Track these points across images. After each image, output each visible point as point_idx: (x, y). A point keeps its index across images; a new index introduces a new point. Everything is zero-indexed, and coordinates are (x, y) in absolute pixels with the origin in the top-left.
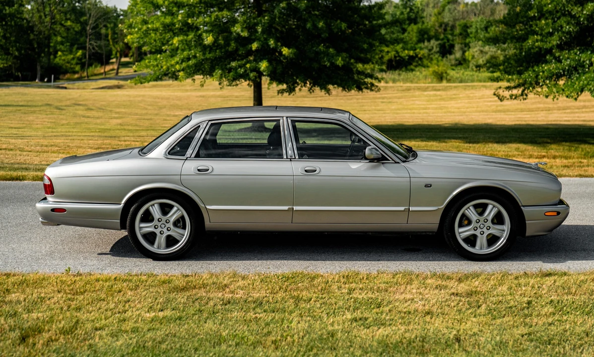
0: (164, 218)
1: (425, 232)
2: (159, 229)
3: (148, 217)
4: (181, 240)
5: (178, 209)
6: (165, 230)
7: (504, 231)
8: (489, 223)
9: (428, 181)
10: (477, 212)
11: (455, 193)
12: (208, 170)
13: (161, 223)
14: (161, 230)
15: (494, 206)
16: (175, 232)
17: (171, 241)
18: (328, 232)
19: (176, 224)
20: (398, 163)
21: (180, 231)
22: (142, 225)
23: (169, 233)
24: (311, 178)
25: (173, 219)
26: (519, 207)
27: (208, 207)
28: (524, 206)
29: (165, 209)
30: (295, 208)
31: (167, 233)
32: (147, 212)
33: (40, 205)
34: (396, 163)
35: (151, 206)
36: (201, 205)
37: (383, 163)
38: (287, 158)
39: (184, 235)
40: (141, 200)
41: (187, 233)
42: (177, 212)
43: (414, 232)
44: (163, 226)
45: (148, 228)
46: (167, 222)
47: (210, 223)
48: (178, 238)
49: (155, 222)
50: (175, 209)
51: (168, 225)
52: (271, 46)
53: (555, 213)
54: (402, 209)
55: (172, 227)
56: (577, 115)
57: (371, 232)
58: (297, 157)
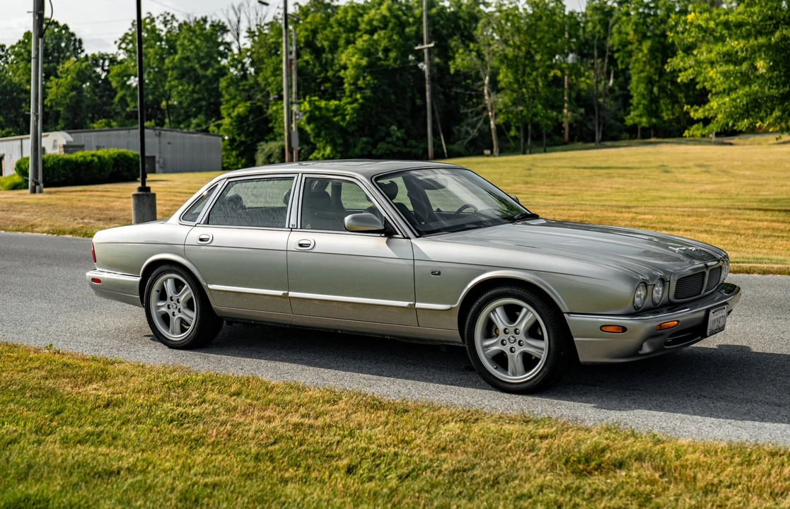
0: (176, 297)
2: (172, 310)
5: (188, 289)
6: (177, 311)
7: (542, 349)
8: (522, 336)
9: (436, 266)
10: (505, 316)
11: (469, 286)
12: (208, 240)
13: (173, 302)
15: (528, 310)
16: (186, 315)
20: (412, 239)
22: (159, 304)
24: (303, 254)
25: (183, 299)
27: (211, 287)
28: (569, 313)
29: (177, 287)
30: (291, 294)
31: (178, 315)
32: (162, 287)
34: (404, 238)
35: (165, 280)
36: (204, 284)
37: (390, 238)
38: (288, 227)
39: (193, 319)
40: (157, 271)
42: (186, 292)
44: (175, 306)
45: (162, 307)
46: (178, 301)
48: (188, 321)
49: (168, 301)
50: (185, 288)
53: (619, 329)
54: (405, 304)
55: (182, 308)
58: (299, 227)
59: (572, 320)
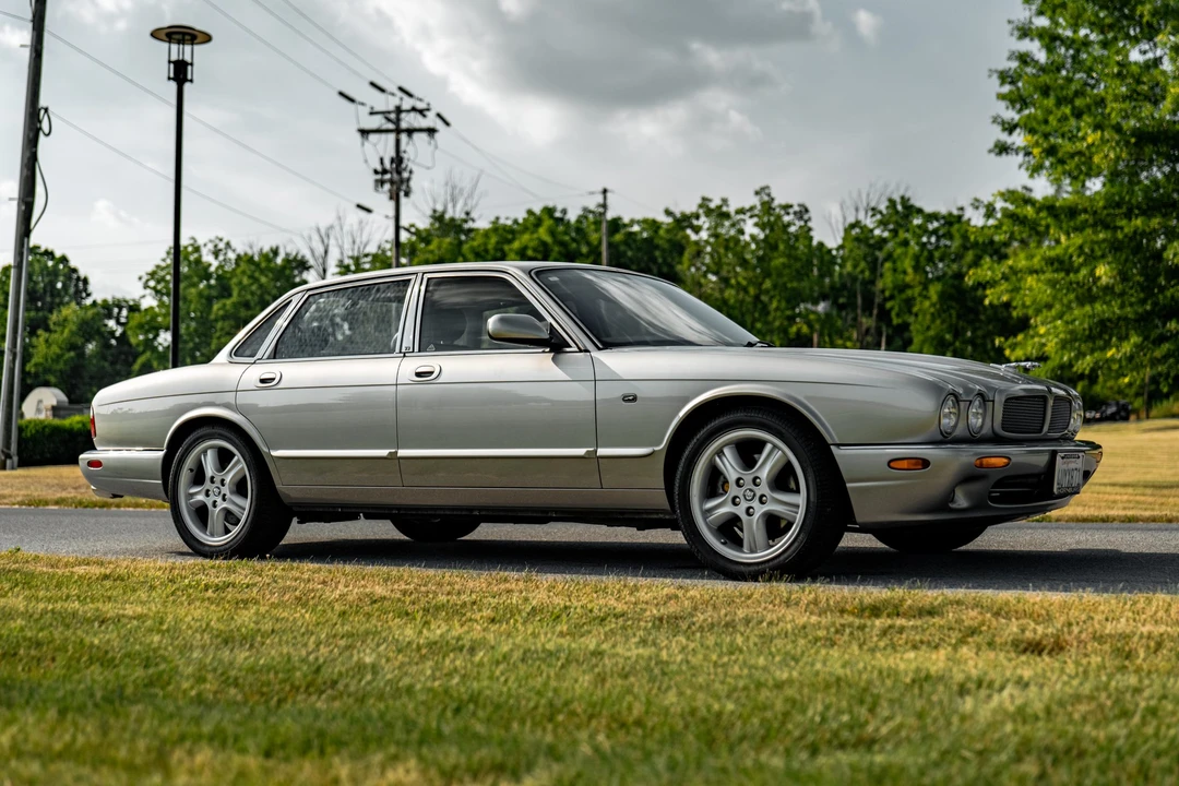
0: (220, 477)
2: (212, 498)
4: (242, 517)
5: (238, 461)
6: (220, 499)
7: (798, 506)
8: (765, 489)
9: (630, 389)
10: (738, 460)
11: (682, 413)
12: (274, 380)
13: (215, 486)
14: (215, 498)
15: (775, 448)
16: (233, 504)
19: (234, 488)
20: (587, 351)
21: (240, 501)
22: (190, 490)
23: (225, 505)
24: (423, 388)
25: (230, 479)
27: (275, 453)
28: (838, 445)
30: (401, 453)
31: (222, 505)
32: (197, 465)
34: (581, 351)
35: (203, 452)
36: (263, 449)
37: (559, 354)
38: (400, 352)
39: (245, 510)
42: (237, 466)
44: (217, 491)
45: (198, 495)
46: (223, 483)
47: (285, 485)
48: (236, 514)
49: (207, 485)
50: (234, 460)
51: (223, 490)
53: (916, 463)
54: (581, 452)
55: (229, 494)
58: (416, 349)
59: (844, 456)
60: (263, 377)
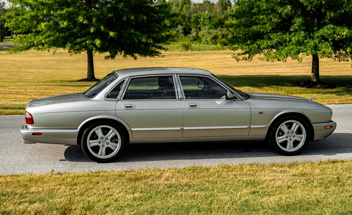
0: (105, 137)
1: (258, 140)
2: (102, 144)
3: (94, 137)
4: (115, 150)
5: (113, 131)
6: (105, 144)
7: (302, 138)
8: (294, 134)
9: (261, 110)
10: (287, 127)
11: (276, 117)
12: (132, 107)
13: (103, 140)
14: (103, 144)
15: (297, 124)
16: (111, 145)
17: (109, 151)
18: (202, 142)
19: (112, 140)
20: (243, 100)
21: (115, 144)
22: (91, 141)
23: (108, 146)
24: (193, 110)
25: (110, 137)
26: (311, 123)
28: (313, 123)
29: (105, 131)
30: (185, 128)
31: (106, 146)
32: (94, 133)
33: (24, 131)
34: (242, 100)
35: (97, 129)
36: (128, 128)
37: (234, 100)
38: (179, 99)
39: (117, 147)
40: (90, 126)
41: (119, 145)
42: (113, 132)
43: (252, 140)
44: (104, 142)
45: (94, 143)
46: (107, 139)
47: (133, 139)
48: (113, 149)
49: (99, 139)
50: (111, 131)
51: (107, 141)
52: (102, 30)
53: (330, 127)
54: (246, 127)
55: (110, 142)
56: (271, 69)
57: (227, 141)
58: (184, 98)
59: (315, 126)
60: (127, 106)
